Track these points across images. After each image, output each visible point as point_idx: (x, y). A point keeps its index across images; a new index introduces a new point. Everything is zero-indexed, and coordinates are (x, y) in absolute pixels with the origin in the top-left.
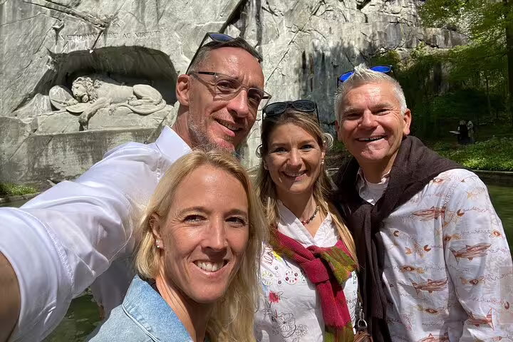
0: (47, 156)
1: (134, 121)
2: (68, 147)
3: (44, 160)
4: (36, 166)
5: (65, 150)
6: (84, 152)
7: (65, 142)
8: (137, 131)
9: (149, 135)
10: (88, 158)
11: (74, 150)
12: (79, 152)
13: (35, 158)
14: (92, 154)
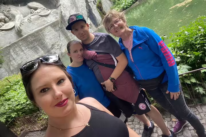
0: (14, 59)
1: (45, 21)
2: (23, 48)
3: (14, 63)
4: (12, 69)
5: (23, 51)
6: (34, 46)
7: (19, 46)
8: (52, 24)
9: (59, 24)
10: (38, 49)
11: (28, 48)
12: (31, 48)
13: (7, 65)
14: (39, 46)
